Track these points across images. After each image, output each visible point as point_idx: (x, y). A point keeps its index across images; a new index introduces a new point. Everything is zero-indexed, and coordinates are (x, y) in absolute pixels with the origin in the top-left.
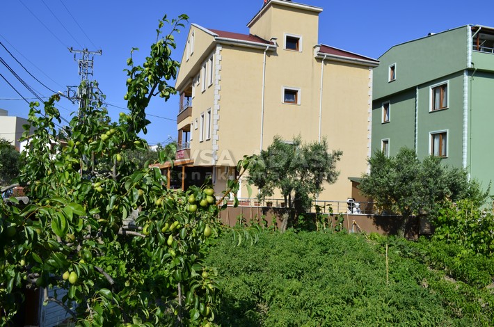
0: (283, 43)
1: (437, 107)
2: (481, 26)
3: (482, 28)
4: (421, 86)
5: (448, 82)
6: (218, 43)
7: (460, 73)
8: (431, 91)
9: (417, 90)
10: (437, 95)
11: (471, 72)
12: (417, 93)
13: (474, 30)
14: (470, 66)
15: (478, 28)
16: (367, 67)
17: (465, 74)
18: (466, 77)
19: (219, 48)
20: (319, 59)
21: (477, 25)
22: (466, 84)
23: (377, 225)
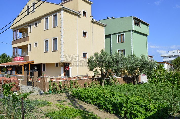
0: (82, 13)
1: (120, 41)
2: (136, 17)
3: (136, 18)
4: (113, 34)
5: (124, 33)
6: (62, 9)
7: (130, 31)
8: (117, 36)
9: (111, 35)
10: (120, 38)
11: (133, 31)
12: (111, 36)
13: (134, 18)
14: (133, 29)
15: (135, 18)
16: (103, 26)
17: (131, 31)
18: (132, 32)
19: (62, 11)
20: (92, 21)
21: (135, 17)
22: (132, 35)
23: (124, 81)
